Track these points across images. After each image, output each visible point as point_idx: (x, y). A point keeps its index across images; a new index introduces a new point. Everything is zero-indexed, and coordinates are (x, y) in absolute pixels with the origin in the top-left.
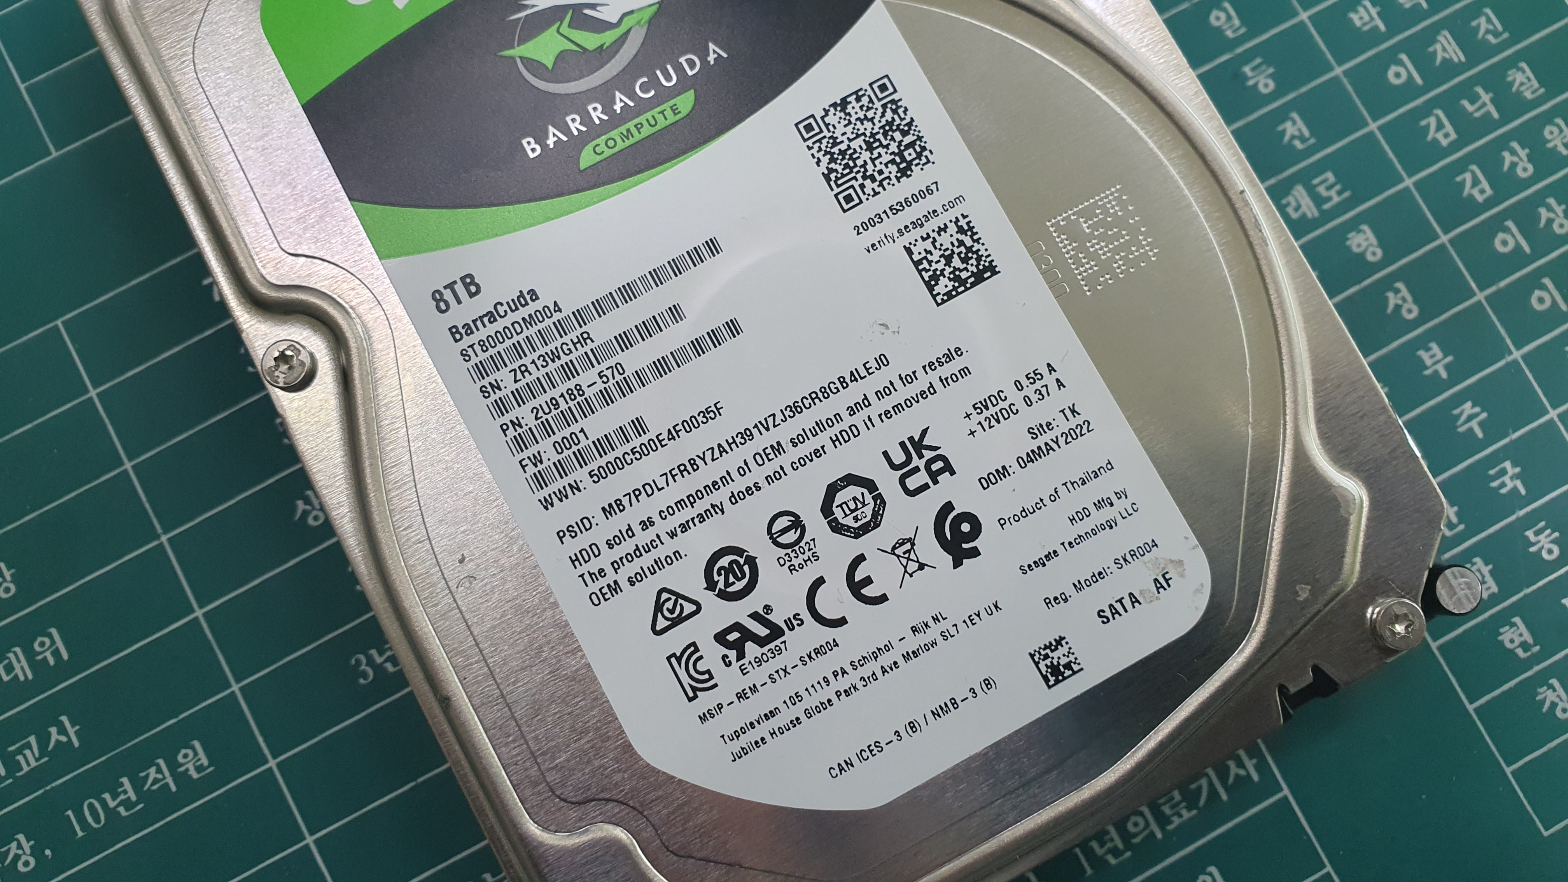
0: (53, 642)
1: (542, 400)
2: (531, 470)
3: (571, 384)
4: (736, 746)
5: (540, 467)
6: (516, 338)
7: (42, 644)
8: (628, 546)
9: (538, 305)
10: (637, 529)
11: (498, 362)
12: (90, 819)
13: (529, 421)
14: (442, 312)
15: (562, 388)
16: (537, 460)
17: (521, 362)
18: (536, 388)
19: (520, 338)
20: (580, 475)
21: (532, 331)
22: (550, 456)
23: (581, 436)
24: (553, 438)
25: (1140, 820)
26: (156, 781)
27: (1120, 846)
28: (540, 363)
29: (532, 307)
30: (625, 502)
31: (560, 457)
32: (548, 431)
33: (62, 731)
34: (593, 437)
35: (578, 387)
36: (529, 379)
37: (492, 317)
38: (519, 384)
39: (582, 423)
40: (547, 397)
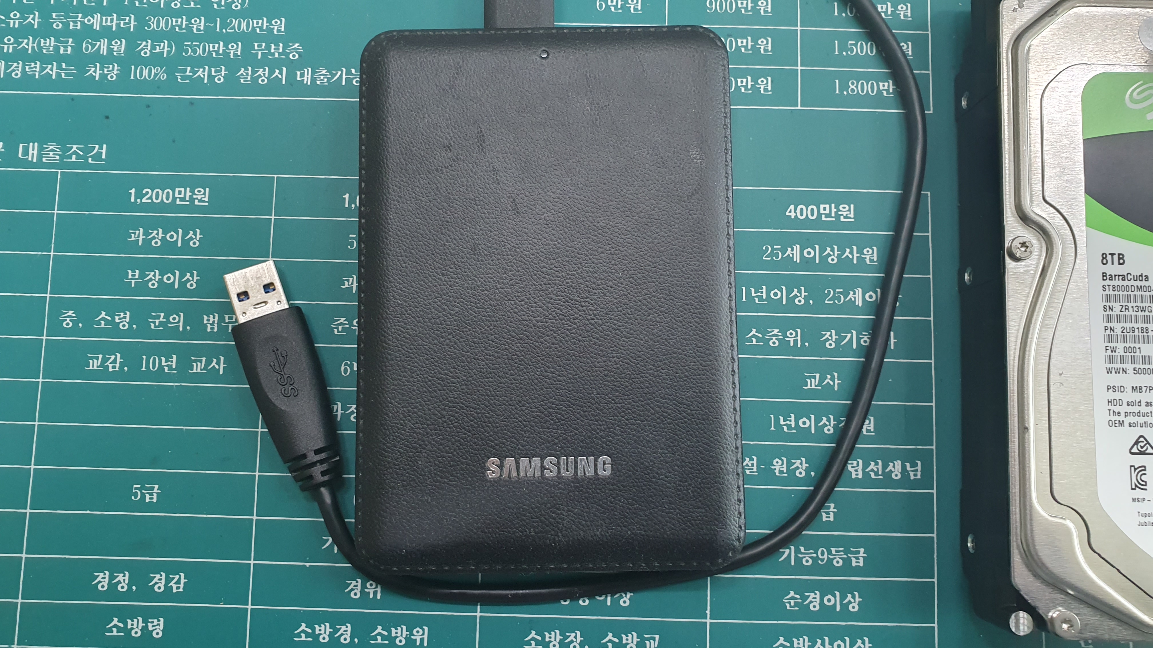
1: (1128, 325)
2: (1109, 352)
3: (1145, 326)
4: (1143, 520)
5: (1114, 353)
6: (1130, 293)
8: (1136, 409)
9: (1147, 284)
10: (1143, 404)
11: (1117, 298)
13: (1118, 331)
14: (1104, 264)
15: (1140, 325)
16: (1113, 350)
17: (1127, 304)
18: (1128, 319)
19: (1132, 293)
20: (1130, 367)
21: (1138, 293)
22: (1120, 351)
23: (1138, 350)
24: (1125, 345)
28: (1135, 309)
29: (1143, 283)
30: (1144, 389)
31: (1124, 354)
32: (1125, 339)
34: (1143, 354)
35: (1147, 330)
36: (1127, 313)
37: (1124, 278)
38: (1121, 313)
39: (1141, 345)
40: (1131, 325)
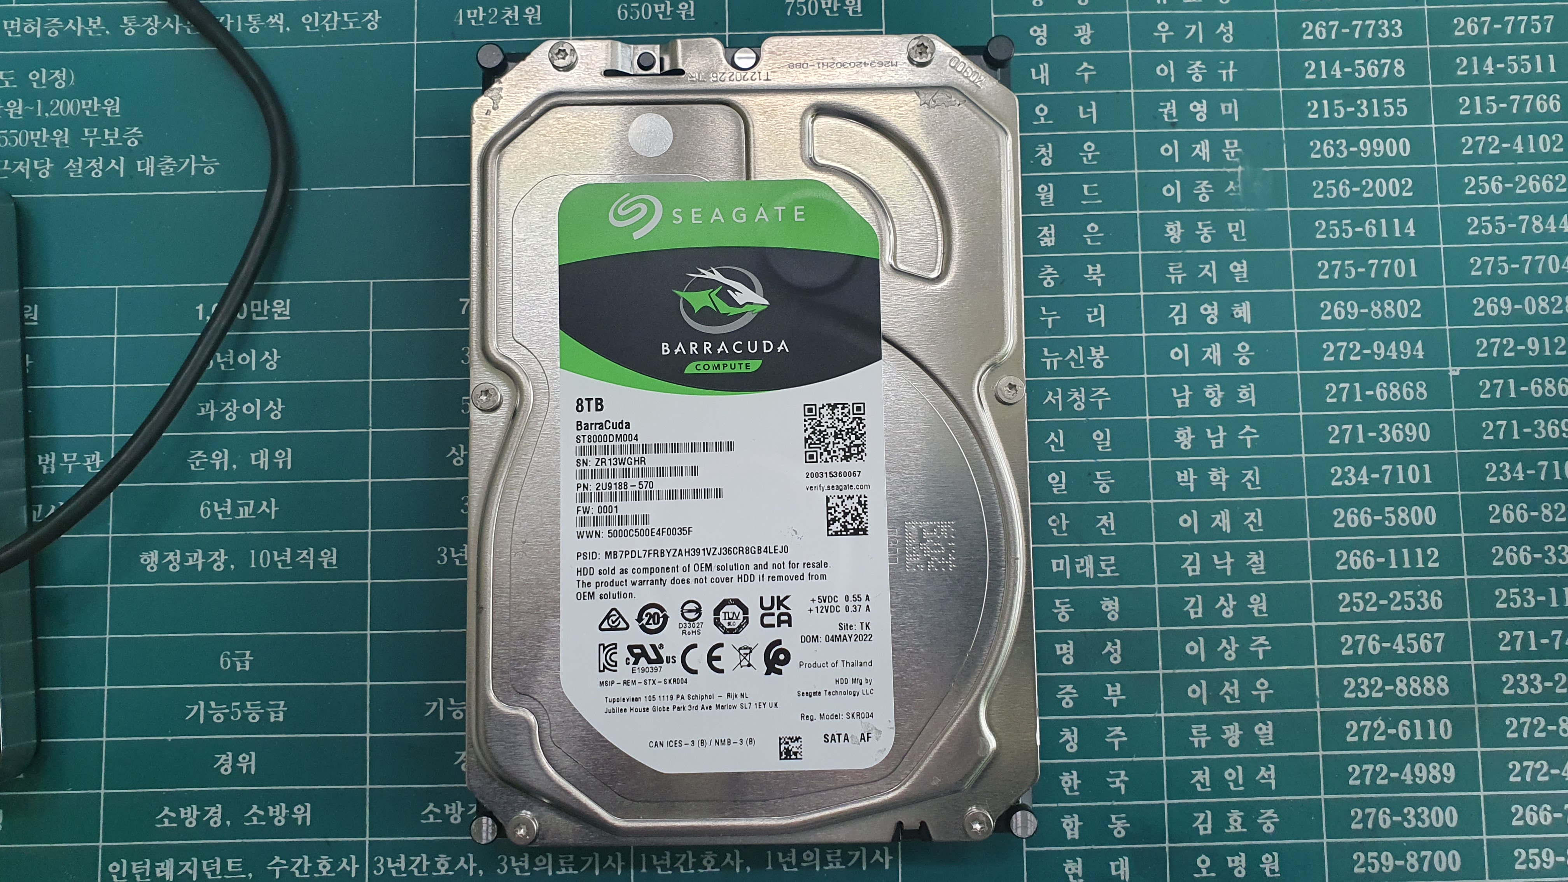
0: (286, 456)
1: (605, 481)
2: (581, 514)
3: (623, 480)
4: (611, 706)
5: (586, 515)
6: (608, 443)
7: (280, 454)
8: (608, 578)
9: (627, 432)
10: (618, 571)
11: (592, 451)
12: (261, 561)
13: (593, 489)
14: (578, 411)
15: (617, 480)
16: (586, 511)
17: (604, 456)
18: (605, 474)
19: (610, 444)
20: (604, 529)
21: (617, 443)
22: (594, 512)
23: (614, 509)
24: (600, 504)
25: (812, 855)
26: (304, 559)
27: (794, 863)
28: (613, 462)
29: (624, 431)
30: (619, 554)
31: (599, 515)
32: (600, 498)
33: (269, 506)
34: (619, 513)
35: (626, 484)
36: (604, 467)
37: (602, 426)
38: (597, 468)
39: (618, 503)
40: (608, 481)
